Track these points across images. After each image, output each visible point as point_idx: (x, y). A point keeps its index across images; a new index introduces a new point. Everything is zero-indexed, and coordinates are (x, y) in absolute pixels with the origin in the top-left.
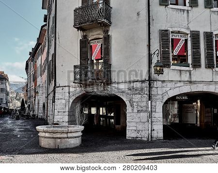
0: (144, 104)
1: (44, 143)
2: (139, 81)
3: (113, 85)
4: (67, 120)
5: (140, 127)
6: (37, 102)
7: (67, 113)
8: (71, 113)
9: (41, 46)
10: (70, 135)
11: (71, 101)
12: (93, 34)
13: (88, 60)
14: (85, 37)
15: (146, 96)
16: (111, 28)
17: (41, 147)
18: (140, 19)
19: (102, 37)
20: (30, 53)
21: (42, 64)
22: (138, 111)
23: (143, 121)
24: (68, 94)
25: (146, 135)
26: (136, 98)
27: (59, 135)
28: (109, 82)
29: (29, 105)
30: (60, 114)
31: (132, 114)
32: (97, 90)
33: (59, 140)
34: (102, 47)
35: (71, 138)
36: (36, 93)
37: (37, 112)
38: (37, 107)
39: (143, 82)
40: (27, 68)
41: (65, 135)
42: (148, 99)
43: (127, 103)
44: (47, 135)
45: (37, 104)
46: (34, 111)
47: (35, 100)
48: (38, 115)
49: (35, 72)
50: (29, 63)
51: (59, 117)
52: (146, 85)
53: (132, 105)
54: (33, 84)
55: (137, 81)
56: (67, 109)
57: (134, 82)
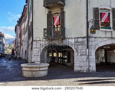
0: (84, 51)
1: (25, 74)
3: (66, 40)
4: (39, 60)
5: (82, 64)
6: (21, 50)
7: (39, 56)
8: (42, 56)
9: (24, 17)
10: (41, 69)
11: (42, 49)
13: (52, 25)
14: (50, 12)
15: (85, 46)
16: (65, 7)
17: (23, 77)
18: (82, 2)
19: (60, 12)
20: (18, 21)
21: (25, 28)
22: (81, 55)
23: (84, 61)
24: (40, 45)
25: (86, 69)
26: (80, 47)
27: (34, 69)
28: (64, 38)
29: (17, 52)
30: (35, 56)
31: (77, 57)
32: (57, 43)
33: (34, 72)
34: (60, 18)
35: (42, 71)
36: (21, 44)
37: (21, 55)
38: (21, 52)
39: (83, 38)
40: (16, 30)
41: (38, 69)
42: (86, 48)
43: (75, 50)
44: (27, 69)
45: (21, 51)
46: (20, 55)
47: (20, 49)
48: (22, 57)
49: (21, 33)
50: (17, 27)
51: (35, 58)
52: (85, 39)
53: (77, 52)
54: (19, 39)
55: (80, 38)
56: (39, 54)
57: (78, 38)
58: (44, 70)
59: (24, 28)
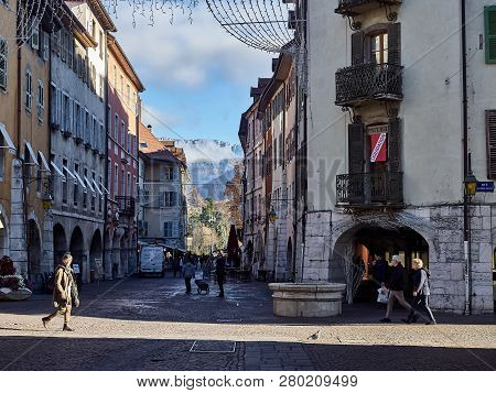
2: (450, 205)
3: (407, 211)
4: (327, 277)
5: (451, 290)
6: (271, 236)
7: (327, 263)
8: (335, 263)
10: (320, 296)
11: (335, 239)
12: (373, 114)
13: (364, 162)
15: (460, 232)
16: (402, 106)
18: (450, 91)
19: (386, 120)
22: (448, 260)
23: (455, 278)
24: (328, 227)
25: (461, 305)
26: (445, 235)
28: (399, 205)
30: (313, 264)
31: (437, 265)
32: (381, 220)
33: (303, 304)
34: (387, 140)
35: (322, 300)
38: (271, 248)
39: (455, 206)
41: (313, 297)
42: (462, 238)
43: (430, 244)
44: (285, 295)
45: (271, 242)
46: (263, 260)
47: (266, 229)
48: (274, 272)
49: (268, 153)
50: (250, 121)
51: (312, 270)
52: (460, 211)
53: (437, 249)
54: (261, 183)
55: (445, 205)
56: (327, 256)
57: (440, 206)
58: (329, 300)
59: (282, 136)
